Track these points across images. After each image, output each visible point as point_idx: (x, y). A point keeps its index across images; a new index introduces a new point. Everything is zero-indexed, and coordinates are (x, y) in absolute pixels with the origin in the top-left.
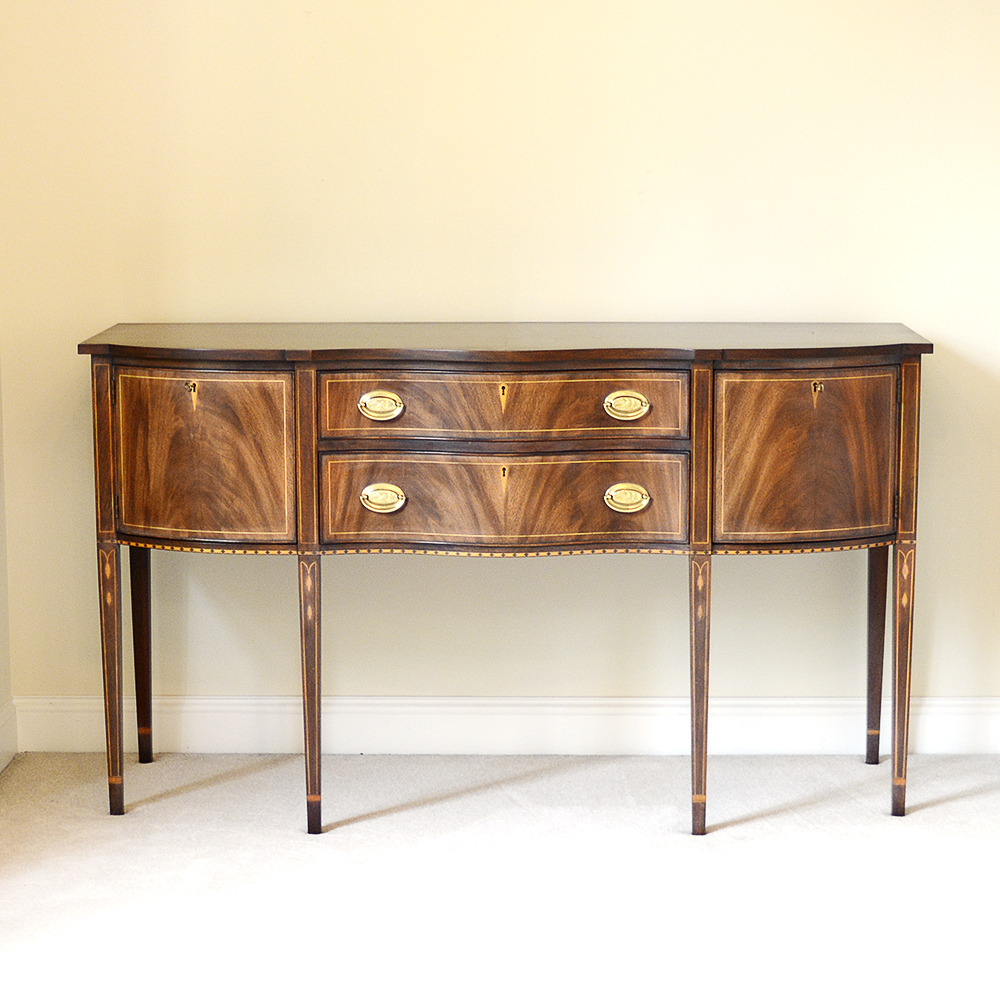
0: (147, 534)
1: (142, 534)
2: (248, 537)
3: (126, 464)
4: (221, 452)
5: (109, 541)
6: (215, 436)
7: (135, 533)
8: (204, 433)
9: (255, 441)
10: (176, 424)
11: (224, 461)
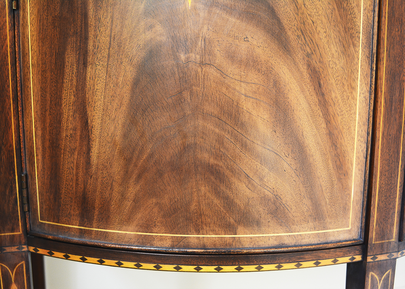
0: (86, 240)
1: (76, 239)
2: (287, 242)
3: (42, 118)
4: (243, 89)
5: (14, 249)
6: (231, 57)
7: (61, 236)
8: (207, 51)
9: (309, 65)
10: (149, 35)
11: (247, 105)
